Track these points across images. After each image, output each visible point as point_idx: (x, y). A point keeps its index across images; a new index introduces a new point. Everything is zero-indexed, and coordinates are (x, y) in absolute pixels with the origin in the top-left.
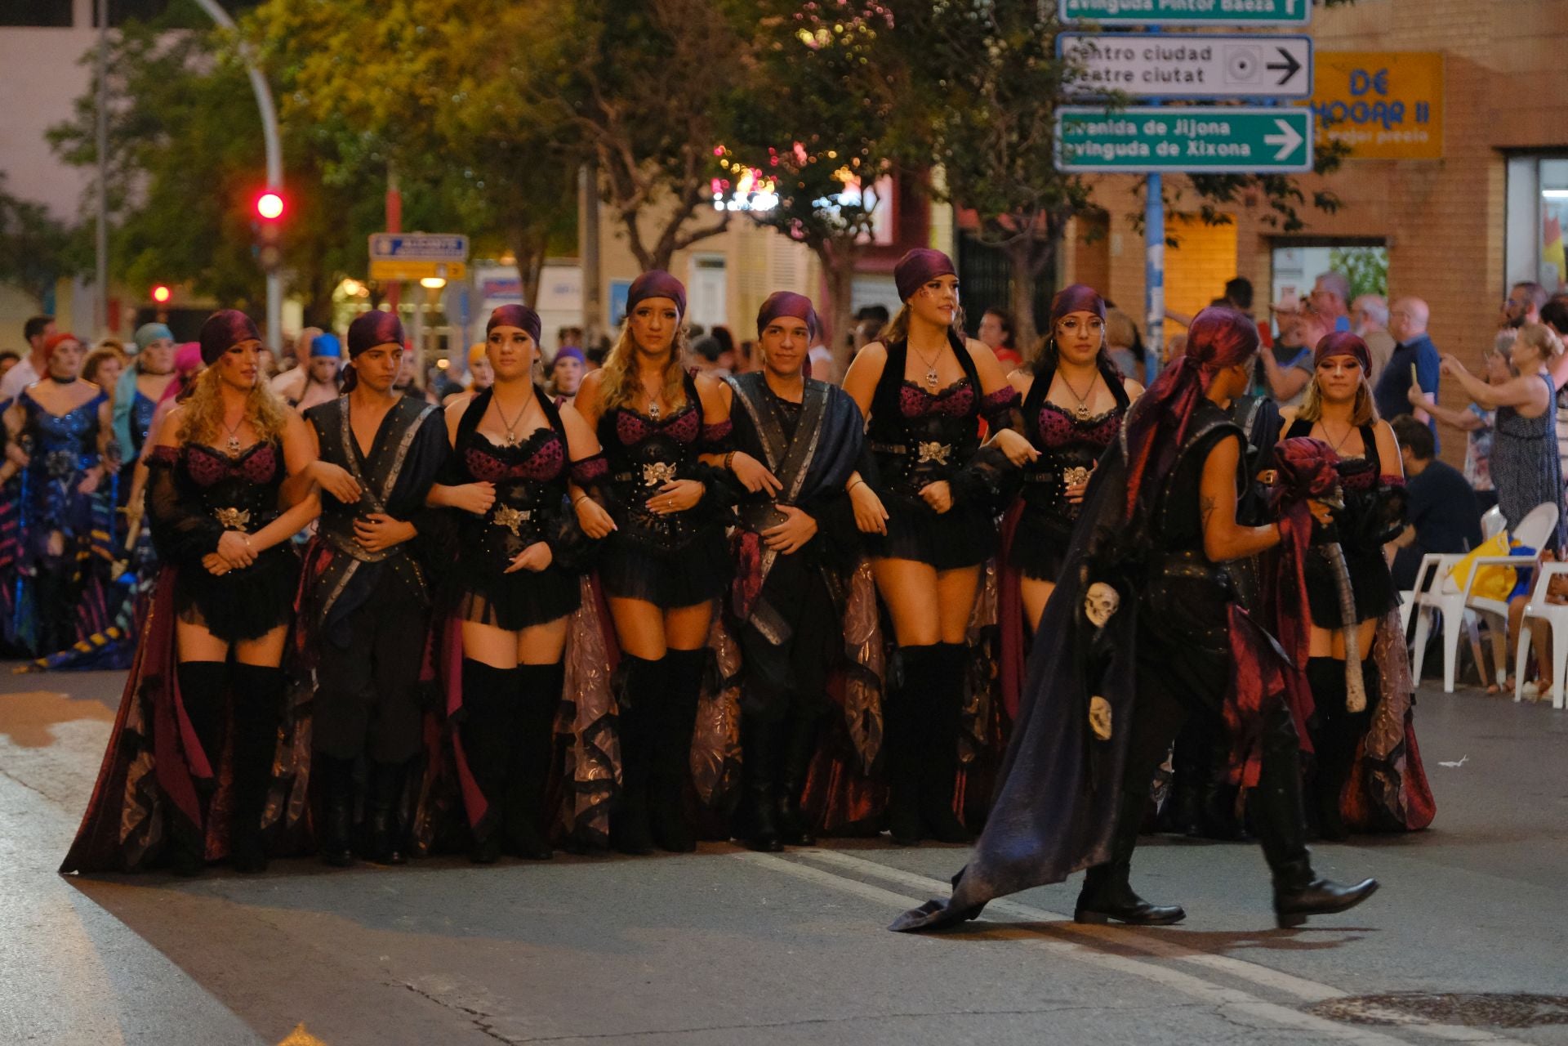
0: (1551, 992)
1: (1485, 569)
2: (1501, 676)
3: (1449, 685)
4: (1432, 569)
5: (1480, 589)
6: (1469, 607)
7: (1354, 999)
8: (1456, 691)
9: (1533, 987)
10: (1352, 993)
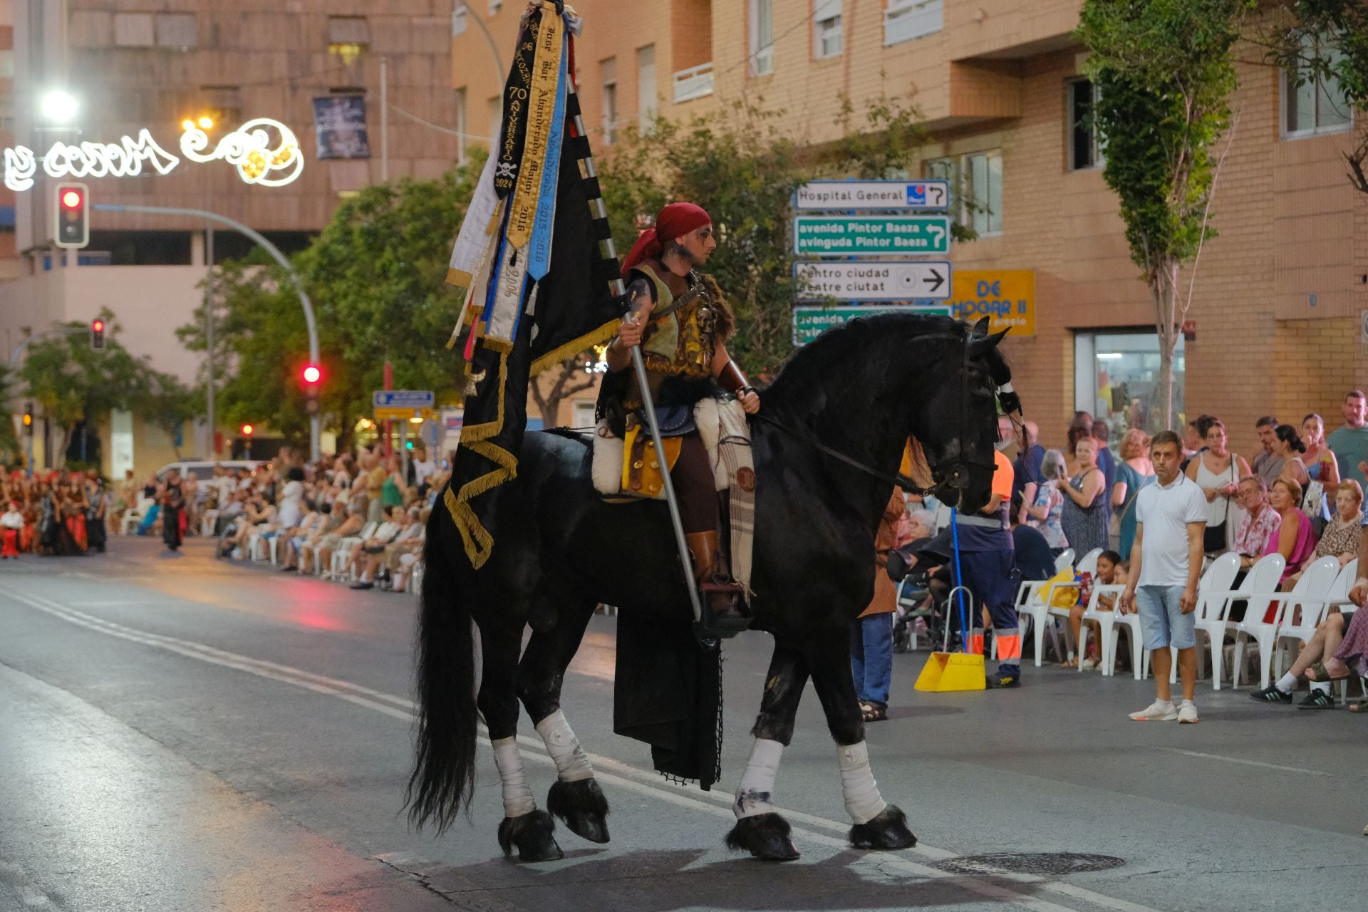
0: (1084, 852)
1: (1059, 590)
2: (1070, 655)
3: (1038, 661)
4: (1027, 590)
5: (1056, 603)
6: (1050, 613)
7: (963, 859)
8: (1043, 665)
9: (1073, 849)
10: (962, 855)
